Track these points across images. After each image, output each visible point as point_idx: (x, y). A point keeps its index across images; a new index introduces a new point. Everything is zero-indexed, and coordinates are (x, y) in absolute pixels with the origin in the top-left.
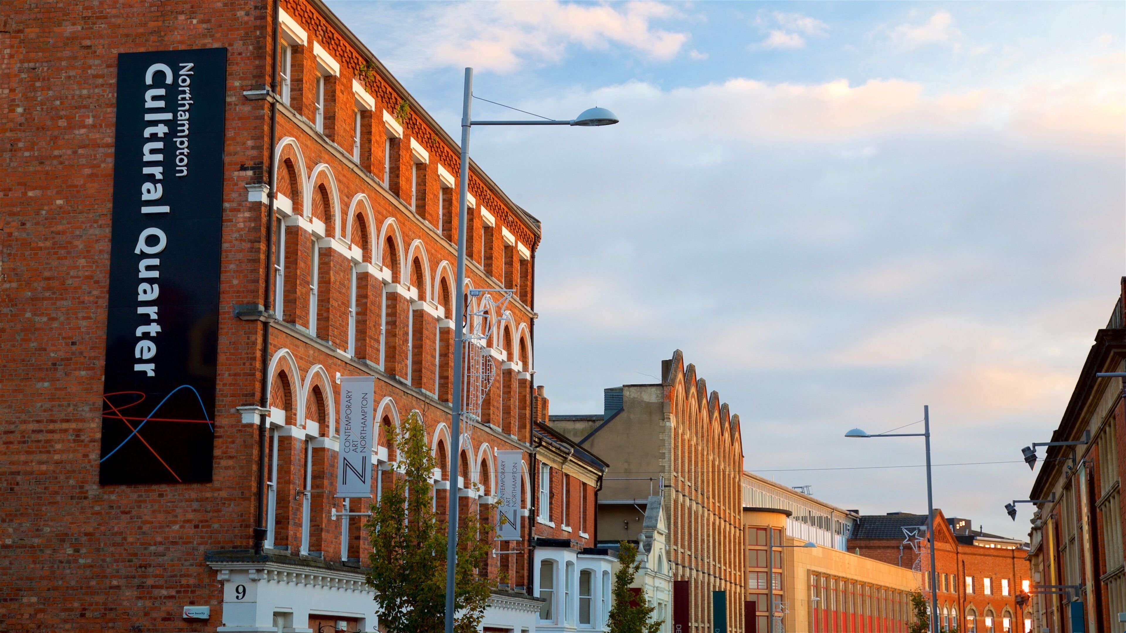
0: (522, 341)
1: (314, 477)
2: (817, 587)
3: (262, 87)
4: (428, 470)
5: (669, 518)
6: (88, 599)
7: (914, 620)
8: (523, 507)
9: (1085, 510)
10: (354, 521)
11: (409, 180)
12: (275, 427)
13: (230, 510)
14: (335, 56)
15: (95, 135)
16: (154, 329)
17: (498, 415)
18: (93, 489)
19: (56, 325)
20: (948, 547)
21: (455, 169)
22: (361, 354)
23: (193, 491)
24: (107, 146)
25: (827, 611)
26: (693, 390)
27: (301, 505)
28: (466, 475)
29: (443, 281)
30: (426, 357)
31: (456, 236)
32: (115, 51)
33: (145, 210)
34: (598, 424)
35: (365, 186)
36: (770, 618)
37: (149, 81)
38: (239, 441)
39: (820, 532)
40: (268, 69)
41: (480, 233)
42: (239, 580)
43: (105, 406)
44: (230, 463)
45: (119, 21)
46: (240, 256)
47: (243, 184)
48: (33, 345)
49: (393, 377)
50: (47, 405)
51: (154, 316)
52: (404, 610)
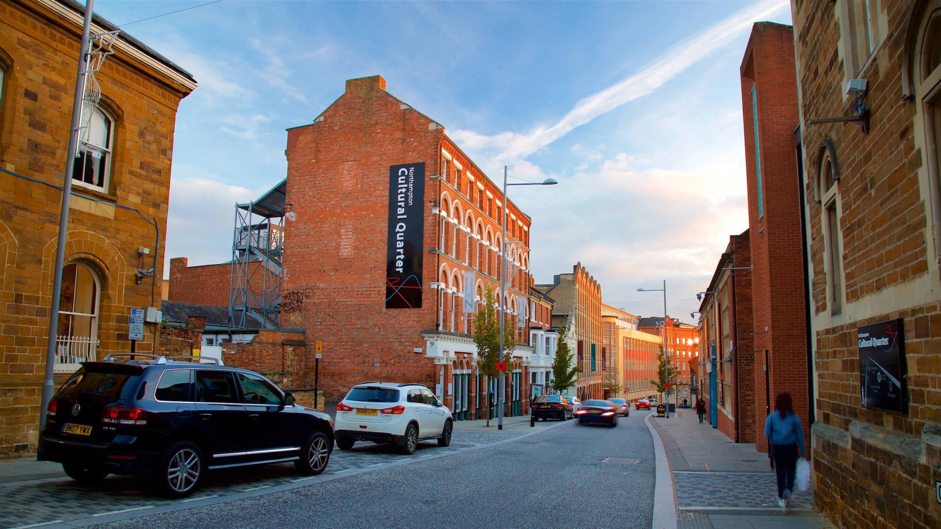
0: (525, 259)
1: (455, 306)
2: (626, 342)
3: (436, 175)
4: (494, 303)
5: (576, 320)
6: (384, 345)
7: (659, 353)
8: (526, 316)
9: (717, 315)
10: (469, 321)
11: (486, 205)
12: (442, 289)
13: (428, 317)
14: (461, 163)
15: (383, 193)
16: (402, 257)
17: (517, 284)
18: (384, 310)
19: (371, 256)
20: (671, 328)
21: (502, 201)
22: (470, 264)
23: (416, 310)
24: (387, 196)
25: (630, 350)
26: (584, 275)
27: (451, 315)
28: (506, 305)
29: (498, 239)
30: (492, 265)
31: (502, 223)
32: (389, 165)
33: (399, 217)
34: (552, 287)
35: (471, 207)
36: (610, 353)
37: (400, 174)
38: (430, 294)
39: (628, 324)
40: (439, 169)
41: (510, 222)
42: (431, 340)
43: (387, 283)
44: (428, 301)
45: (390, 155)
46: (430, 232)
47: (430, 207)
48: (364, 262)
49: (481, 272)
50: (369, 282)
51: (402, 253)
52: (486, 350)
